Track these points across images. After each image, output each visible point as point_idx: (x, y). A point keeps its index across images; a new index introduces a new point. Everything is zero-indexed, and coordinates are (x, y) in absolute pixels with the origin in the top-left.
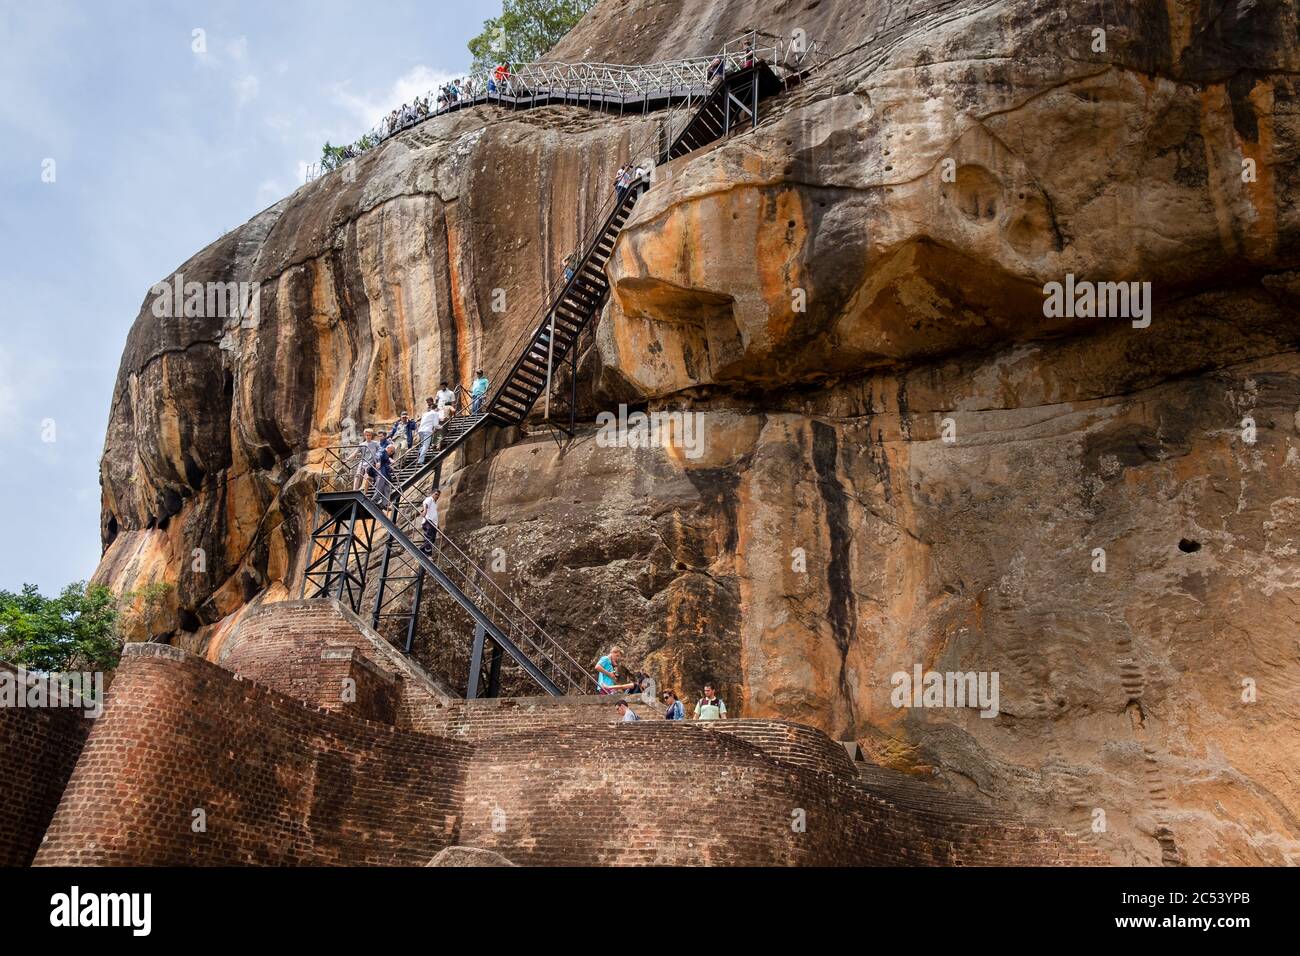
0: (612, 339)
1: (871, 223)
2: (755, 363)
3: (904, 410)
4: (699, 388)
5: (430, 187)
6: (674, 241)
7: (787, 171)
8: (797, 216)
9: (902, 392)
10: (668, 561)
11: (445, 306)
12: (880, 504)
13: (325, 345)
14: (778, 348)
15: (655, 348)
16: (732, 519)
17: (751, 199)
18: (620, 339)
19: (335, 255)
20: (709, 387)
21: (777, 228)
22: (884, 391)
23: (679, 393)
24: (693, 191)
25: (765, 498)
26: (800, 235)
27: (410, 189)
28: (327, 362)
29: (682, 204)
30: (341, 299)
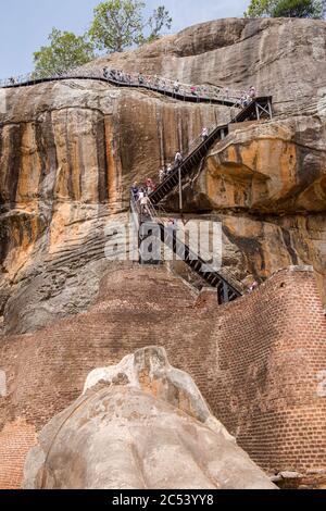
0: (205, 183)
1: (322, 163)
2: (269, 203)
3: (307, 228)
4: (237, 208)
5: (96, 107)
6: (253, 152)
7: (293, 137)
8: (294, 154)
9: (307, 222)
10: (243, 269)
11: (102, 156)
12: (306, 259)
13: (25, 160)
14: (281, 199)
15: (223, 190)
16: (262, 257)
17: (280, 144)
18: (209, 184)
19: (38, 124)
20: (241, 208)
21: (287, 156)
22: (301, 221)
23: (229, 208)
24: (261, 136)
25: (271, 251)
26: (294, 161)
27: (84, 105)
28: (26, 167)
29: (257, 140)
30: (38, 142)
